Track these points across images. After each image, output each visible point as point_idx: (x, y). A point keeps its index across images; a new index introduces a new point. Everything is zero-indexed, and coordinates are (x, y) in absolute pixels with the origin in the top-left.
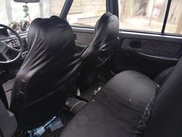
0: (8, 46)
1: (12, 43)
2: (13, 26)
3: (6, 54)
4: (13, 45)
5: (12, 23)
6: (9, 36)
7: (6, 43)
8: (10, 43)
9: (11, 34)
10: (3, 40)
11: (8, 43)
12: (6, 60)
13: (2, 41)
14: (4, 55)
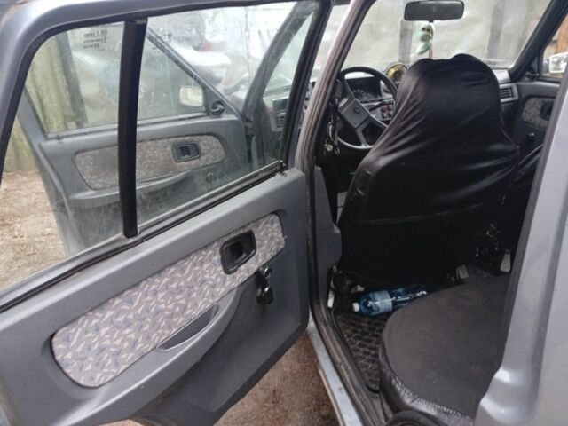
0: (373, 116)
1: (383, 111)
2: (395, 74)
3: (364, 131)
4: (383, 117)
5: (393, 67)
6: (381, 95)
7: (370, 110)
8: (379, 110)
9: (385, 91)
10: (366, 102)
11: (373, 109)
12: (359, 144)
13: (363, 105)
14: (359, 132)
